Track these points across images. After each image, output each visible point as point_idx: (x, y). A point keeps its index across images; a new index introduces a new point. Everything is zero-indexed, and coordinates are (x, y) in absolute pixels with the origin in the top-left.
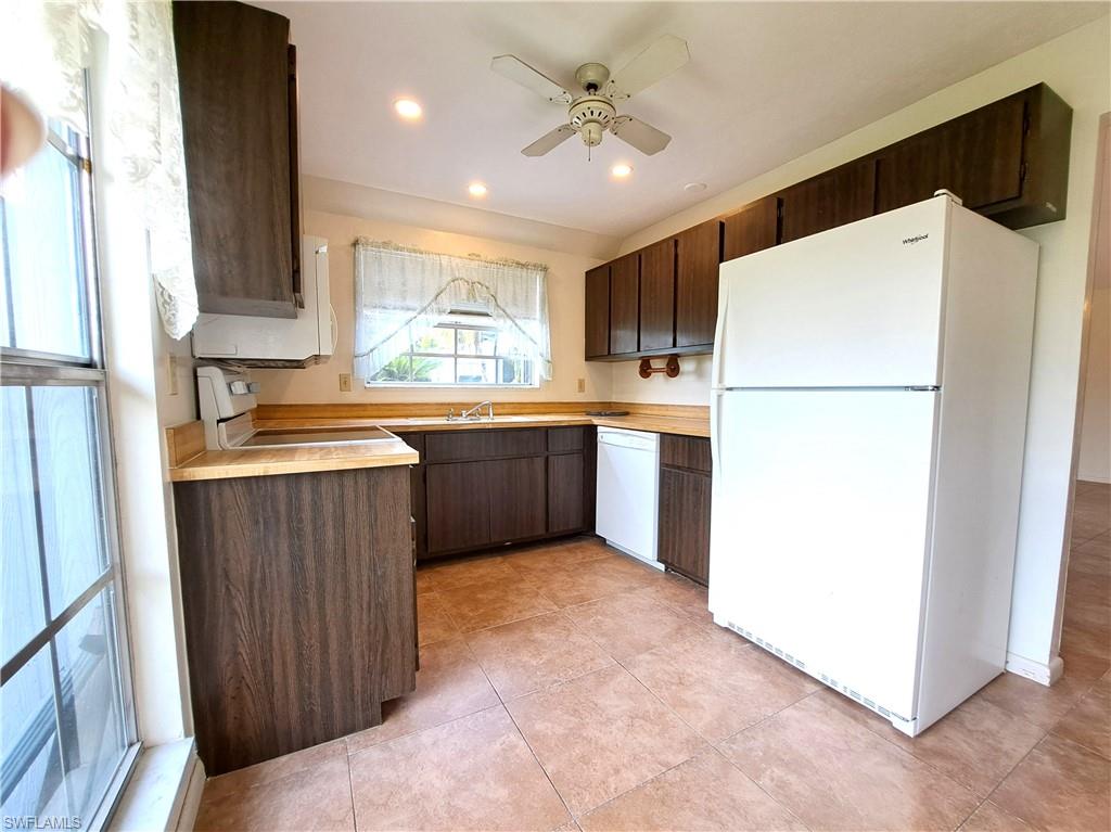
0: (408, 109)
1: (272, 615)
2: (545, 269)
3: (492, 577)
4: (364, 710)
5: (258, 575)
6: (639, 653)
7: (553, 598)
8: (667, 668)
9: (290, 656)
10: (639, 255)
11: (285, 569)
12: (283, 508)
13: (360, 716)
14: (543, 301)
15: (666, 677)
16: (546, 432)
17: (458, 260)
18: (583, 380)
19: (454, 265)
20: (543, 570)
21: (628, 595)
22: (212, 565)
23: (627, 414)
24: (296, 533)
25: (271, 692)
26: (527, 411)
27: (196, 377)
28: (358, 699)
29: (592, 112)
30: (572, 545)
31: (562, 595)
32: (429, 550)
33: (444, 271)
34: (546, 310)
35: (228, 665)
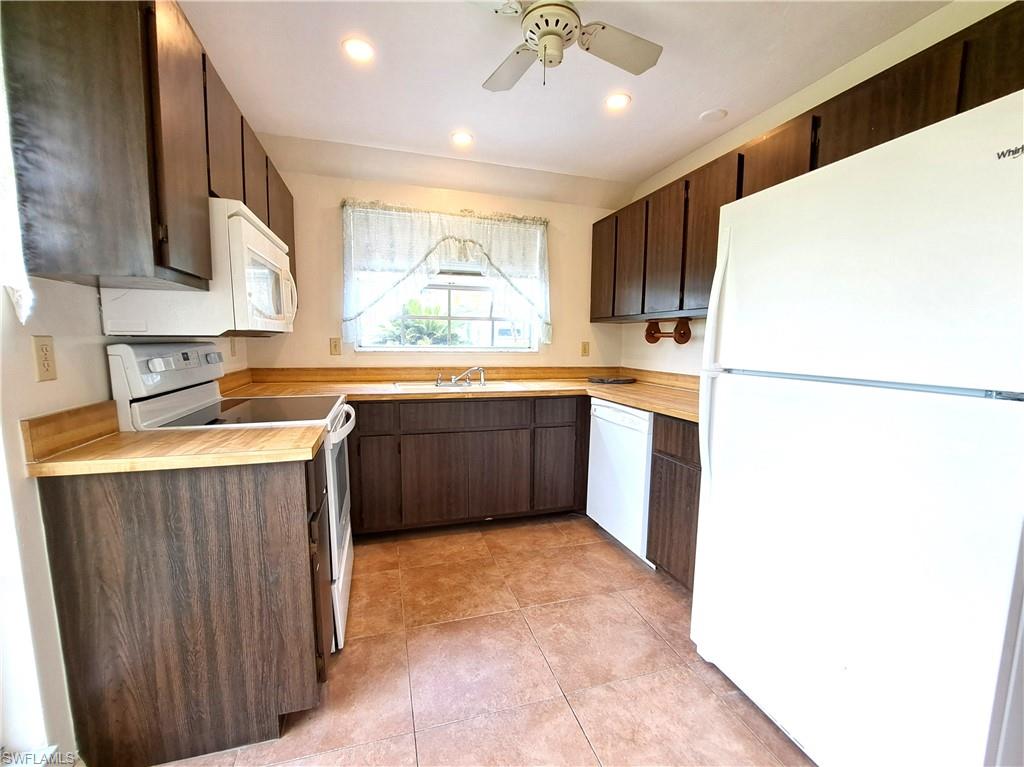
0: (359, 50)
1: (152, 619)
2: (546, 223)
3: (463, 558)
4: (259, 722)
5: (135, 576)
6: (593, 684)
7: (518, 591)
8: (622, 712)
9: (174, 659)
10: (646, 201)
11: (165, 571)
12: (158, 507)
13: (254, 727)
14: (542, 259)
15: (616, 727)
16: (533, 402)
17: (450, 218)
18: (588, 343)
19: (445, 223)
20: (519, 554)
21: (603, 598)
22: (84, 562)
23: (633, 381)
24: (174, 534)
25: (154, 697)
26: (523, 376)
27: (107, 356)
28: (252, 709)
29: (547, 21)
30: (558, 524)
31: (528, 588)
32: (404, 522)
33: (434, 230)
34: (546, 268)
35: (107, 667)
